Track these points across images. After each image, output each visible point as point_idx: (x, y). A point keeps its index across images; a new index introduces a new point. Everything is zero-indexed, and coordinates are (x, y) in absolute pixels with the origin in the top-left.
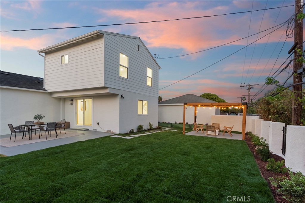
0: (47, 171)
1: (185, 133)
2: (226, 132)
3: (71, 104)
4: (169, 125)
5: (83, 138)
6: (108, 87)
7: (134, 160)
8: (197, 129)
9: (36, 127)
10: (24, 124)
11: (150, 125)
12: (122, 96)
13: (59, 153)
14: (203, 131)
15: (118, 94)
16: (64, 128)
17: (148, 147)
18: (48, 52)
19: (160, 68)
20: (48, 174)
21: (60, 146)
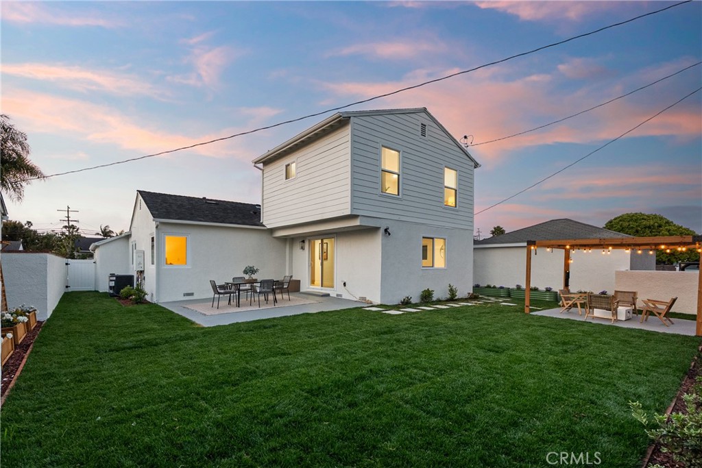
0: (244, 350)
1: (532, 310)
2: (651, 313)
3: (303, 248)
4: (503, 293)
5: (314, 307)
6: (358, 216)
7: (381, 349)
8: (567, 304)
9: (248, 287)
10: (231, 281)
11: (451, 290)
12: (386, 230)
13: (270, 327)
14: (581, 307)
15: (380, 228)
16: (288, 291)
17: (422, 330)
18: (268, 161)
19: (476, 165)
20: (245, 353)
21: (274, 319)
